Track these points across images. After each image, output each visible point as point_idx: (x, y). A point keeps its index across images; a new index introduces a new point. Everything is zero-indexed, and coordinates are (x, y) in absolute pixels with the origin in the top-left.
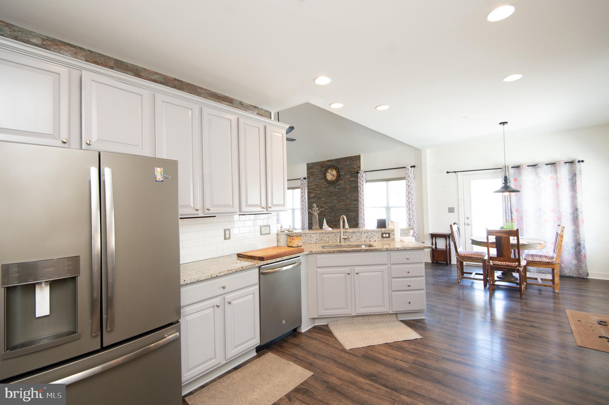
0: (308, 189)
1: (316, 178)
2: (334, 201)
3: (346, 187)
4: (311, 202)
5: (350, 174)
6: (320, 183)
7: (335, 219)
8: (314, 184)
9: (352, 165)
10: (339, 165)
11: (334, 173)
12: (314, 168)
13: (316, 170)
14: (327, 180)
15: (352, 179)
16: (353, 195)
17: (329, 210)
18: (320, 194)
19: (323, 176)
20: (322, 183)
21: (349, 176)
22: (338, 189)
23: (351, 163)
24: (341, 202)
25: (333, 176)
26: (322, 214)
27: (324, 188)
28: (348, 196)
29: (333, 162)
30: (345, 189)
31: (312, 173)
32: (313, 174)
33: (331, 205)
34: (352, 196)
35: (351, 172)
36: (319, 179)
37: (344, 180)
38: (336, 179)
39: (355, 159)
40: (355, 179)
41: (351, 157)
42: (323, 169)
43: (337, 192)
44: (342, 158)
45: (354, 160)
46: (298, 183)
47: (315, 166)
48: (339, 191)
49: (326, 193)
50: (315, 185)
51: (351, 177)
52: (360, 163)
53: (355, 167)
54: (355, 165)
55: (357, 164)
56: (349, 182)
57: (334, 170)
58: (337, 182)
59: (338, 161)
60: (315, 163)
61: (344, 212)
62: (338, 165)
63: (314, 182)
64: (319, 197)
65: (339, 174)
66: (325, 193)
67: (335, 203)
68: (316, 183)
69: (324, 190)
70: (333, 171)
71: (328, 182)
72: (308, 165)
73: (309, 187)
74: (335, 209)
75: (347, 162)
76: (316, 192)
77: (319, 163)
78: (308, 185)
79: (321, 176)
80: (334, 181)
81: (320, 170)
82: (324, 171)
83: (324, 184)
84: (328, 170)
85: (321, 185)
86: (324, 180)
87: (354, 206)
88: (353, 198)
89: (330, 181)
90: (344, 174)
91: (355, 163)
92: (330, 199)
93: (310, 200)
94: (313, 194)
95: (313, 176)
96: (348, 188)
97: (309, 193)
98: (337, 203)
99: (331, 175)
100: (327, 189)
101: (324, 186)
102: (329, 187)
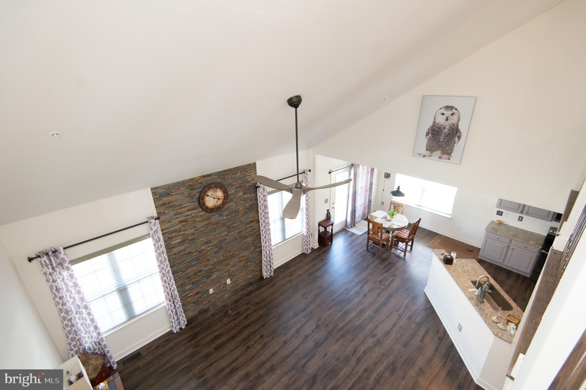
0: (163, 234)
1: (180, 211)
2: (222, 235)
3: (239, 209)
5: (243, 190)
6: (190, 216)
7: (225, 257)
9: (245, 177)
10: (225, 181)
11: (220, 193)
12: (172, 194)
13: (178, 197)
14: (207, 208)
15: (246, 196)
17: (215, 250)
19: (196, 204)
20: (197, 215)
21: (241, 194)
22: (227, 216)
23: (243, 174)
24: (234, 231)
25: (219, 199)
26: (202, 261)
27: (201, 221)
28: (242, 220)
29: (213, 177)
30: (237, 212)
31: (169, 203)
32: (171, 204)
33: (218, 241)
34: (248, 218)
35: (245, 187)
36: (188, 210)
37: (234, 200)
38: (223, 202)
39: (248, 169)
40: (251, 196)
41: (244, 166)
43: (225, 220)
44: (229, 170)
45: (247, 171)
47: (174, 189)
48: (229, 217)
49: (206, 228)
50: (180, 222)
51: (245, 193)
53: (250, 179)
54: (249, 176)
55: (251, 176)
56: (243, 202)
58: (224, 206)
59: (223, 174)
60: (174, 184)
61: (238, 242)
62: (222, 182)
63: (177, 218)
64: (193, 239)
65: (228, 193)
66: (204, 229)
67: (224, 236)
68: (182, 219)
69: (201, 224)
70: (217, 192)
71: (208, 211)
72: (154, 191)
73: (167, 231)
74: (224, 245)
75: (237, 175)
76: (184, 234)
77: (183, 183)
78: (164, 228)
79: (192, 204)
80: (220, 206)
81: (189, 194)
82: (198, 195)
83: (199, 216)
84: (205, 192)
85: (194, 219)
86: (200, 209)
87: (251, 229)
88: (249, 220)
89: (213, 208)
90: (234, 192)
91: (248, 174)
92: (215, 233)
93: (173, 251)
94: (178, 239)
95: (173, 209)
96: (241, 209)
97: (167, 241)
98: (227, 235)
99: (213, 199)
100: (206, 222)
101: (200, 219)
102: (212, 217)
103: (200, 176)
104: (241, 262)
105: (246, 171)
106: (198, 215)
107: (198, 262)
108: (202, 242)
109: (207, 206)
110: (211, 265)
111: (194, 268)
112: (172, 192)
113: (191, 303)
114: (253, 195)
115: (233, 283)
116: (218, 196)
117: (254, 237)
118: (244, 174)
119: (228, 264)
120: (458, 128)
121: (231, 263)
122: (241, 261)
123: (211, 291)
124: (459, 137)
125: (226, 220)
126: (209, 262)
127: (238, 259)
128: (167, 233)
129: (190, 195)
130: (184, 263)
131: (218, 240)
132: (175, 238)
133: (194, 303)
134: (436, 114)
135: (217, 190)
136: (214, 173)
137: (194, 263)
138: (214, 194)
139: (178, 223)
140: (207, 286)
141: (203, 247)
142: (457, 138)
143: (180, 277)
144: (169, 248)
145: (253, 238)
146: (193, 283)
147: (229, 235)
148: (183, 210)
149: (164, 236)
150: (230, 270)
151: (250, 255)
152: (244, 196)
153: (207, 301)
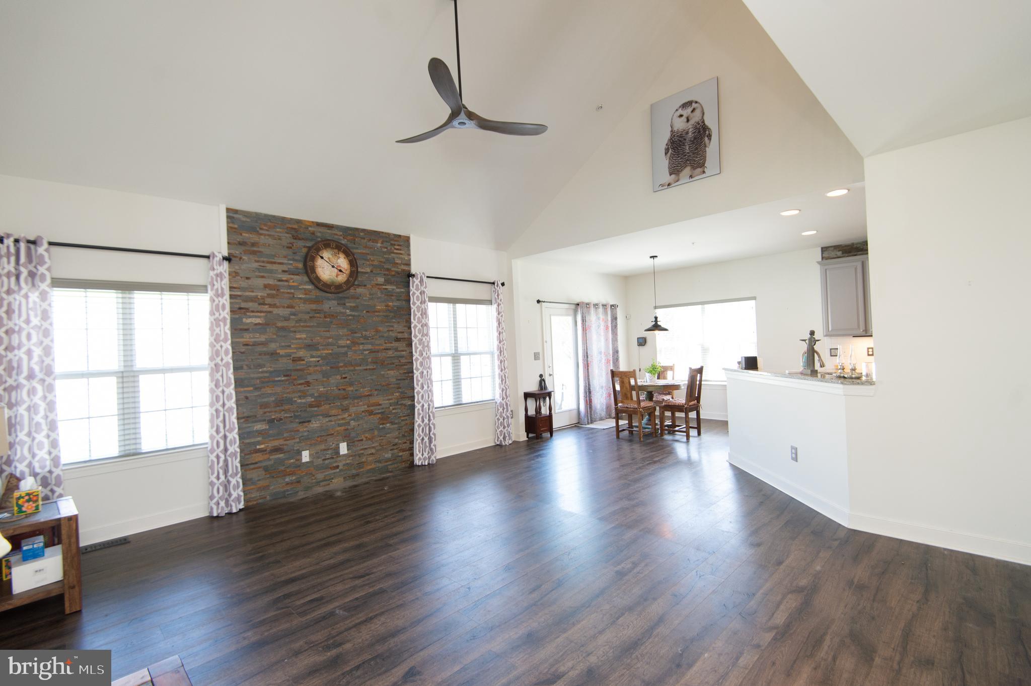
1: (269, 266)
2: (340, 342)
3: (375, 306)
4: (247, 345)
5: (385, 274)
6: (286, 284)
7: (342, 392)
8: (260, 282)
9: (389, 253)
10: (355, 246)
11: (343, 262)
12: (261, 232)
13: (270, 241)
14: (318, 279)
15: (389, 287)
16: (393, 326)
17: (324, 368)
18: (287, 319)
19: (300, 265)
20: (298, 286)
21: (381, 280)
22: (353, 309)
23: (386, 248)
24: (363, 344)
25: (340, 271)
26: (295, 379)
27: (305, 301)
28: (381, 328)
29: (335, 231)
30: (371, 311)
31: (253, 245)
32: (255, 249)
33: (330, 352)
34: (392, 330)
35: (388, 270)
36: (284, 271)
37: (368, 286)
38: (348, 280)
39: (396, 243)
40: (398, 290)
41: (389, 234)
42: (300, 243)
43: (348, 316)
44: (363, 230)
45: (395, 245)
46: (194, 271)
47: (265, 225)
48: (356, 314)
49: (311, 317)
50: (266, 286)
51: (387, 282)
52: (409, 255)
53: (398, 261)
54: (397, 255)
55: (401, 256)
56: (383, 295)
57: (342, 256)
58: (349, 289)
59: (351, 233)
60: (266, 216)
61: (370, 369)
62: (350, 245)
64: (283, 328)
65: (358, 269)
66: (307, 317)
67: (344, 347)
68: (271, 282)
69: (303, 307)
70: (339, 258)
71: (320, 285)
72: (231, 215)
73: (239, 293)
74: (342, 364)
75: (376, 244)
76: (270, 312)
77: (282, 222)
78: (234, 286)
79: (291, 262)
80: (341, 285)
81: (291, 243)
82: (305, 250)
83: (303, 288)
84: (318, 250)
85: (292, 291)
86: (306, 279)
87: (396, 353)
88: (393, 335)
89: (328, 283)
90: (369, 271)
91: (395, 251)
92: (328, 334)
93: (242, 337)
94: (256, 317)
95: (257, 259)
96: (379, 308)
97: (238, 312)
98: (348, 347)
99: (331, 267)
100: (314, 306)
101: (303, 296)
102: (324, 301)
103: (313, 222)
104: (372, 416)
105: (392, 245)
106: (300, 287)
107: (287, 380)
108: (301, 341)
109: (318, 275)
110: (312, 395)
111: (278, 389)
112: (261, 229)
113: (259, 467)
114: (402, 290)
115: (352, 456)
116: (340, 266)
117: (401, 372)
118: (389, 248)
119: (345, 409)
120: (704, 124)
121: (353, 410)
122: (371, 413)
123: (306, 456)
124: (709, 136)
125: (350, 317)
126: (309, 388)
127: (366, 406)
128: (239, 298)
129: (291, 245)
130: (260, 370)
131: (332, 350)
132: (252, 314)
133: (266, 469)
134: (672, 119)
135: (339, 254)
136: (338, 226)
137: (279, 379)
138: (334, 260)
139: (262, 287)
140: (298, 440)
141: (301, 353)
142: (706, 139)
143: (247, 398)
144: (237, 329)
145: (398, 373)
146: (271, 421)
147: (353, 348)
148: (275, 267)
149: (233, 301)
150: (348, 423)
151: (391, 408)
152: (386, 285)
153: (294, 478)
